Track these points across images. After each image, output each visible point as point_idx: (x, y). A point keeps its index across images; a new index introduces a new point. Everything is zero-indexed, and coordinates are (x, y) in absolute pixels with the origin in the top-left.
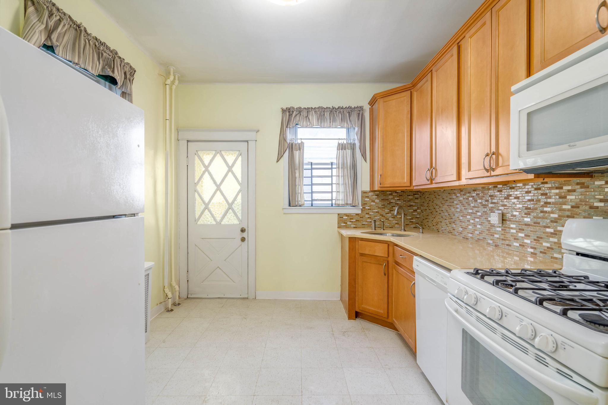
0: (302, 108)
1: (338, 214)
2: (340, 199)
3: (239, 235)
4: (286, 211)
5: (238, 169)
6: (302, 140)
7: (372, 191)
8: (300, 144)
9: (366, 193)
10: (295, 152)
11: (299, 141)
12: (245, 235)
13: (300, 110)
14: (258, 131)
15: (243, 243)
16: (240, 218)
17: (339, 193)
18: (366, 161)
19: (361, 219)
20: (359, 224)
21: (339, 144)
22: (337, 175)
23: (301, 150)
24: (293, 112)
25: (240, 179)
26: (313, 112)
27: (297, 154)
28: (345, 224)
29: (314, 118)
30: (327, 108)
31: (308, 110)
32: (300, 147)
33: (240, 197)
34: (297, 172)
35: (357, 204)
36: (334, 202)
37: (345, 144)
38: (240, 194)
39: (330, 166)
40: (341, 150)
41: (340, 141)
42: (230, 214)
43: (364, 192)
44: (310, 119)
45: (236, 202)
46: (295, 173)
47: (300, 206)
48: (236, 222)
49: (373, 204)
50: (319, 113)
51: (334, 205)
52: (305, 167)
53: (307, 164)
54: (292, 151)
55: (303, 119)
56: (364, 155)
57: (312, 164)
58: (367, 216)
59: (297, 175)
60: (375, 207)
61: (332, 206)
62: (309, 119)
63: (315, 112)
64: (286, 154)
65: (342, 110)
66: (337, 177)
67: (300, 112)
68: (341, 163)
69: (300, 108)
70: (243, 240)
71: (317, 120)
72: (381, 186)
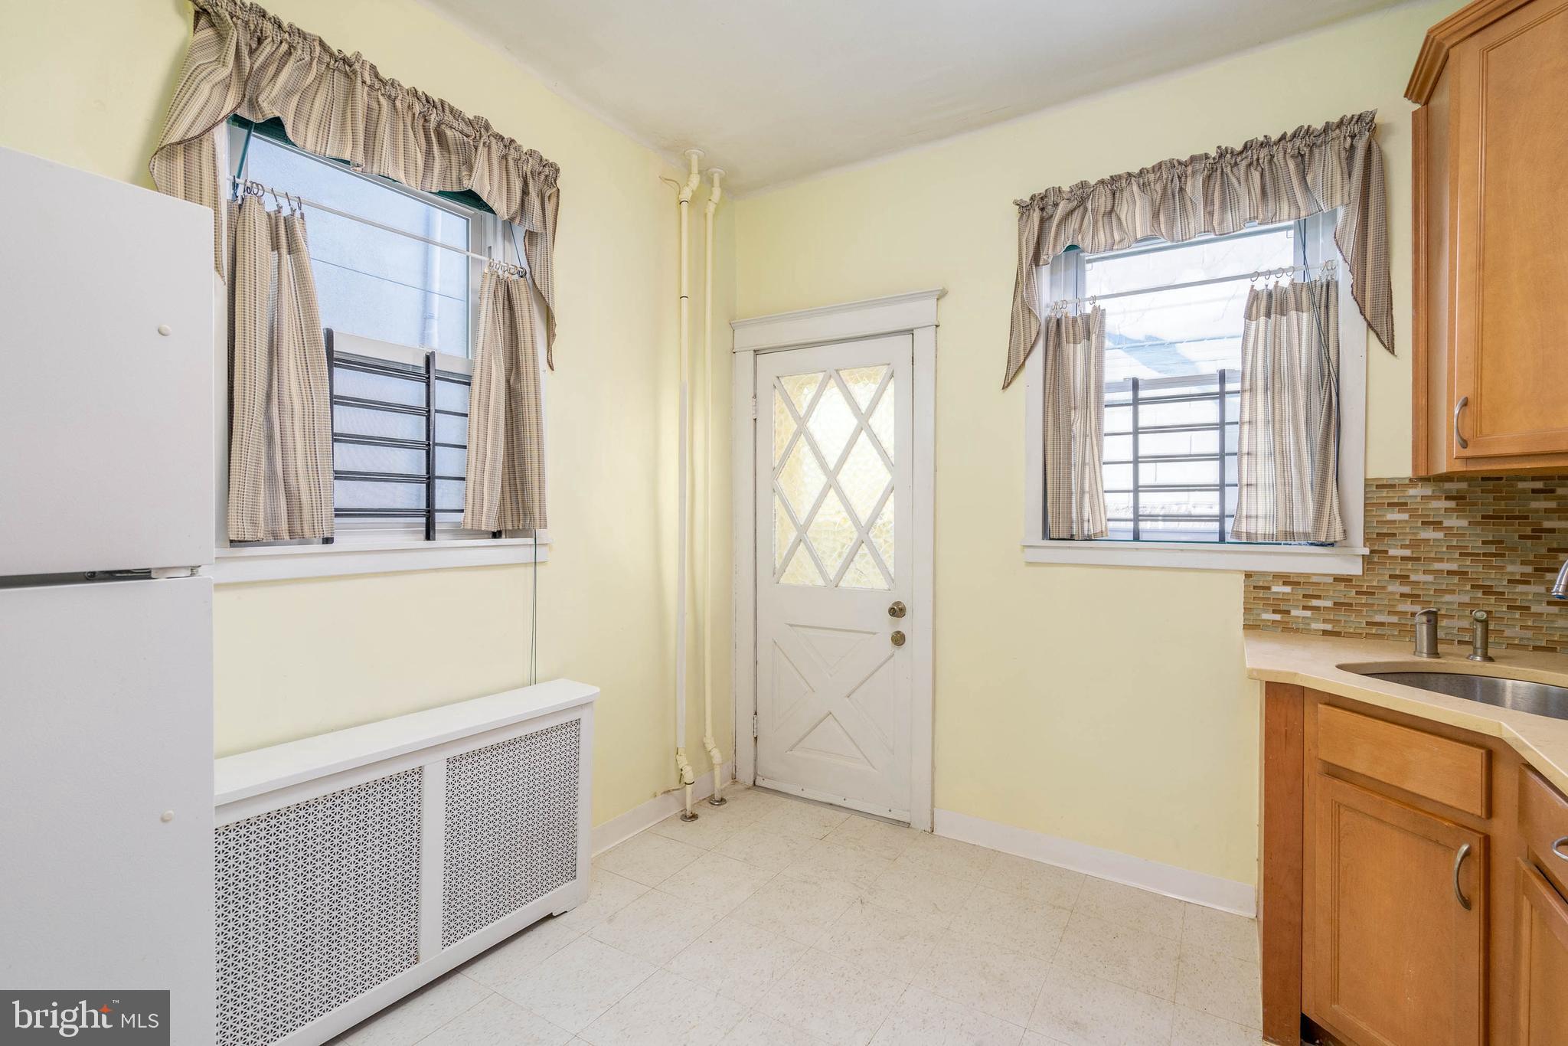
0: (1093, 182)
1: (1248, 575)
2: (1261, 513)
3: (887, 626)
4: (1033, 555)
5: (884, 423)
6: (1098, 303)
7: (1426, 480)
8: (1088, 316)
9: (1393, 486)
10: (1069, 348)
11: (1088, 309)
12: (903, 625)
13: (1082, 195)
14: (942, 295)
15: (900, 652)
16: (892, 570)
17: (1253, 489)
18: (1391, 348)
19: (1363, 599)
20: (1354, 622)
21: (1255, 296)
22: (1246, 418)
23: (1093, 337)
24: (1056, 205)
25: (891, 452)
26: (1135, 188)
27: (1076, 354)
28: (1278, 617)
29: (1136, 212)
30: (1193, 159)
31: (1115, 185)
32: (1089, 327)
33: (890, 504)
34: (1077, 418)
35: (1339, 536)
36: (1229, 524)
37: (1285, 291)
38: (892, 498)
39: (1216, 388)
40: (1262, 319)
41: (1260, 284)
42: (864, 561)
43: (1376, 487)
44: (1123, 217)
45: (879, 522)
46: (1070, 425)
47: (1089, 539)
48: (879, 582)
49: (1429, 534)
50: (1159, 187)
51: (1228, 538)
52: (1108, 397)
53: (1118, 387)
54: (1058, 345)
55: (1095, 223)
56: (1380, 326)
57: (1136, 385)
58: (1396, 588)
59: (1077, 428)
60: (1444, 549)
61: (1222, 540)
62: (1119, 219)
63: (1143, 187)
64: (1036, 361)
65: (1264, 153)
66: (1246, 427)
67: (1082, 201)
68: (1265, 367)
69: (1083, 185)
70: (899, 639)
71: (1149, 216)
72: (1468, 452)
